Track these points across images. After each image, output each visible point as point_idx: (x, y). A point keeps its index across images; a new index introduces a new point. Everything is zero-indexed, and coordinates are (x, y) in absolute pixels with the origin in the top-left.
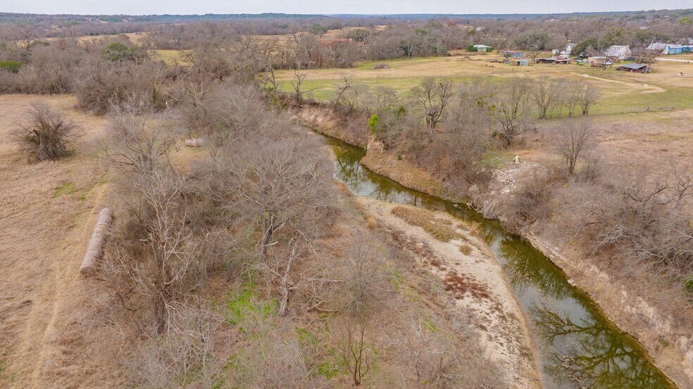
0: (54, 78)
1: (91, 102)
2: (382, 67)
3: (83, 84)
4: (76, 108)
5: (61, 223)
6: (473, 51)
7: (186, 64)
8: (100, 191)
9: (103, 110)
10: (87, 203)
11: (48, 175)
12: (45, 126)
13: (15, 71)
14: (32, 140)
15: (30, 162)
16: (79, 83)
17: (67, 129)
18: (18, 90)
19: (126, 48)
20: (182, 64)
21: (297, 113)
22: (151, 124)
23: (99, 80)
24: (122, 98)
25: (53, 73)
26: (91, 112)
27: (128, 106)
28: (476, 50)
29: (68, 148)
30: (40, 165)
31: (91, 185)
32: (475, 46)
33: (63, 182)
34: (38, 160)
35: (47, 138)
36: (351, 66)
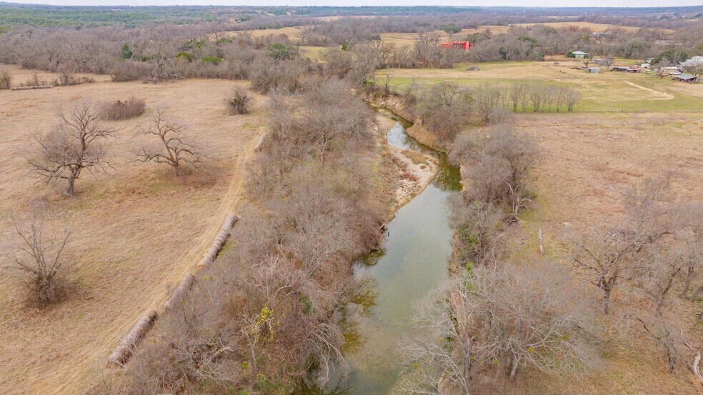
0: (238, 70)
1: (259, 86)
2: (472, 69)
3: (256, 75)
4: (250, 89)
5: (246, 137)
6: (571, 57)
7: (323, 62)
8: (261, 128)
9: (266, 92)
10: (256, 132)
11: (240, 120)
12: (239, 97)
13: (216, 64)
14: (233, 104)
15: (231, 115)
16: (253, 74)
17: (249, 99)
18: (218, 77)
19: (284, 47)
20: (320, 62)
21: (385, 100)
22: (289, 100)
23: (265, 73)
24: (276, 85)
25: (238, 65)
26: (259, 92)
27: (278, 89)
28: (574, 56)
29: (248, 109)
30: (235, 116)
31: (258, 126)
32: (574, 53)
33: (246, 124)
34: (234, 114)
35: (239, 103)
36: (450, 67)
